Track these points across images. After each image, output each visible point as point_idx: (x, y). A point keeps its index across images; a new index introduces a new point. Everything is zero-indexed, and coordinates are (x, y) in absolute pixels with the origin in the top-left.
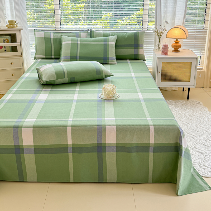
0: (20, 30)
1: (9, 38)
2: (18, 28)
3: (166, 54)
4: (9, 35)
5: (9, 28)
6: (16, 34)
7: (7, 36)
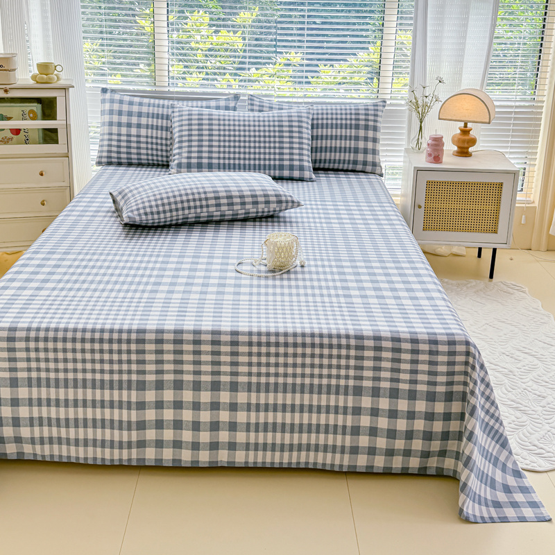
0: (65, 89)
1: (37, 108)
2: (62, 83)
3: (437, 159)
4: (39, 100)
5: (37, 82)
6: (56, 98)
7: (33, 102)
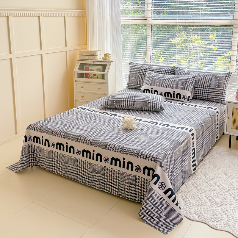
0: (110, 62)
1: (101, 67)
6: (106, 65)
